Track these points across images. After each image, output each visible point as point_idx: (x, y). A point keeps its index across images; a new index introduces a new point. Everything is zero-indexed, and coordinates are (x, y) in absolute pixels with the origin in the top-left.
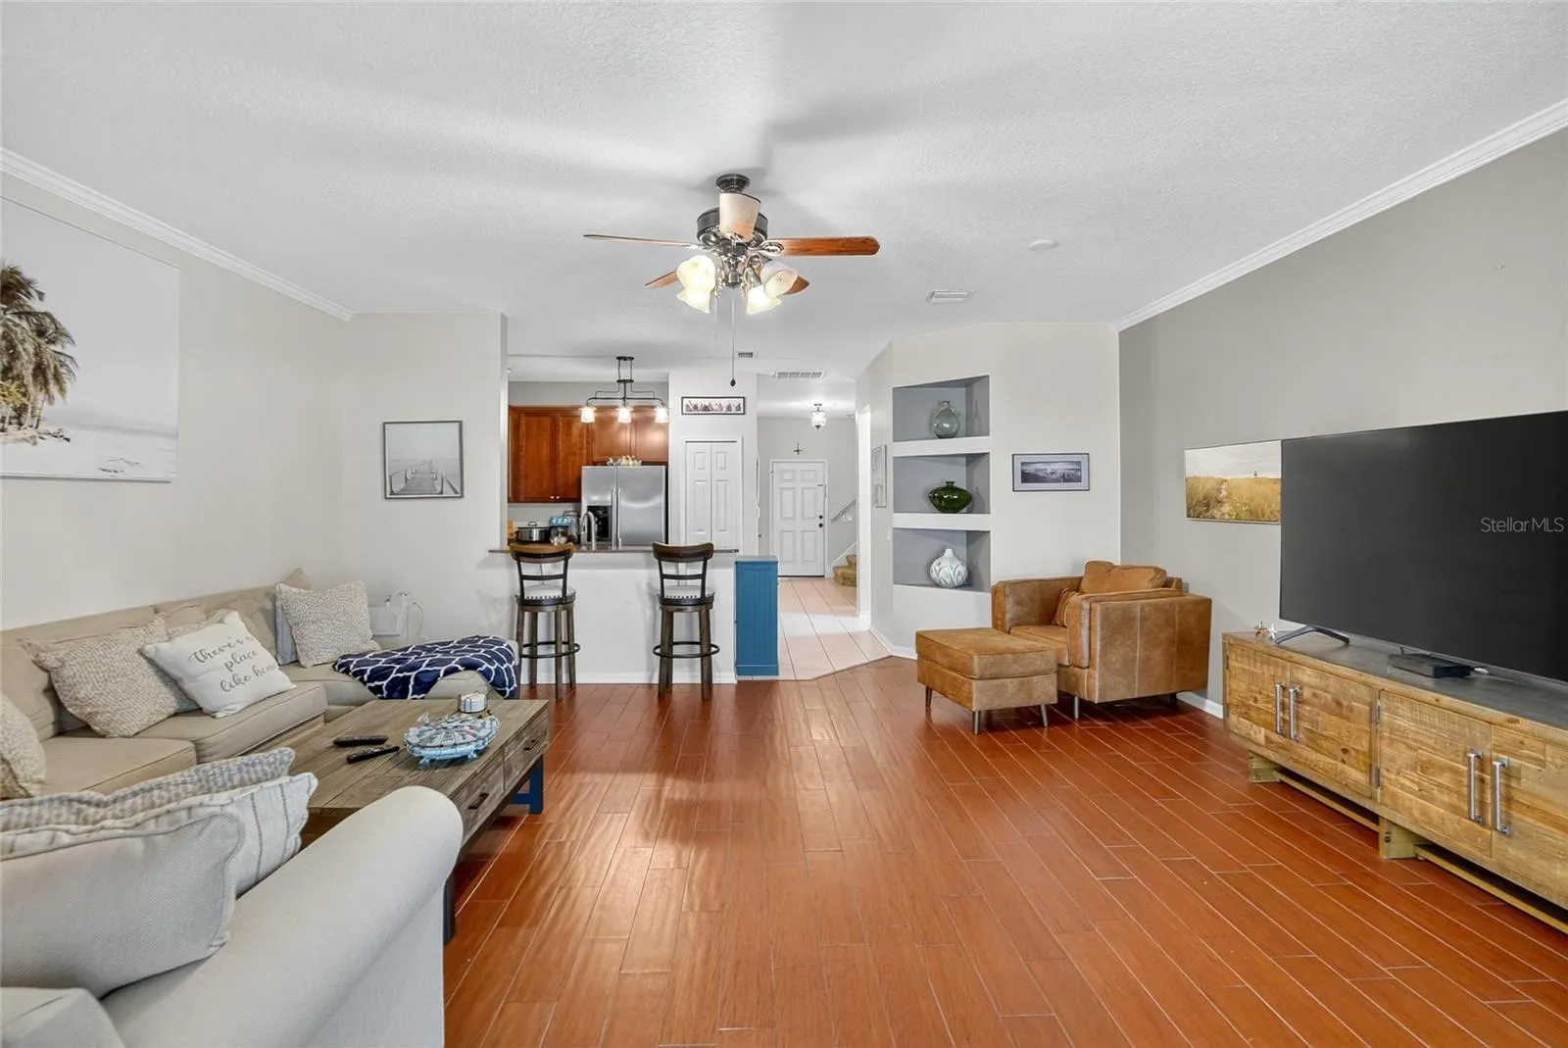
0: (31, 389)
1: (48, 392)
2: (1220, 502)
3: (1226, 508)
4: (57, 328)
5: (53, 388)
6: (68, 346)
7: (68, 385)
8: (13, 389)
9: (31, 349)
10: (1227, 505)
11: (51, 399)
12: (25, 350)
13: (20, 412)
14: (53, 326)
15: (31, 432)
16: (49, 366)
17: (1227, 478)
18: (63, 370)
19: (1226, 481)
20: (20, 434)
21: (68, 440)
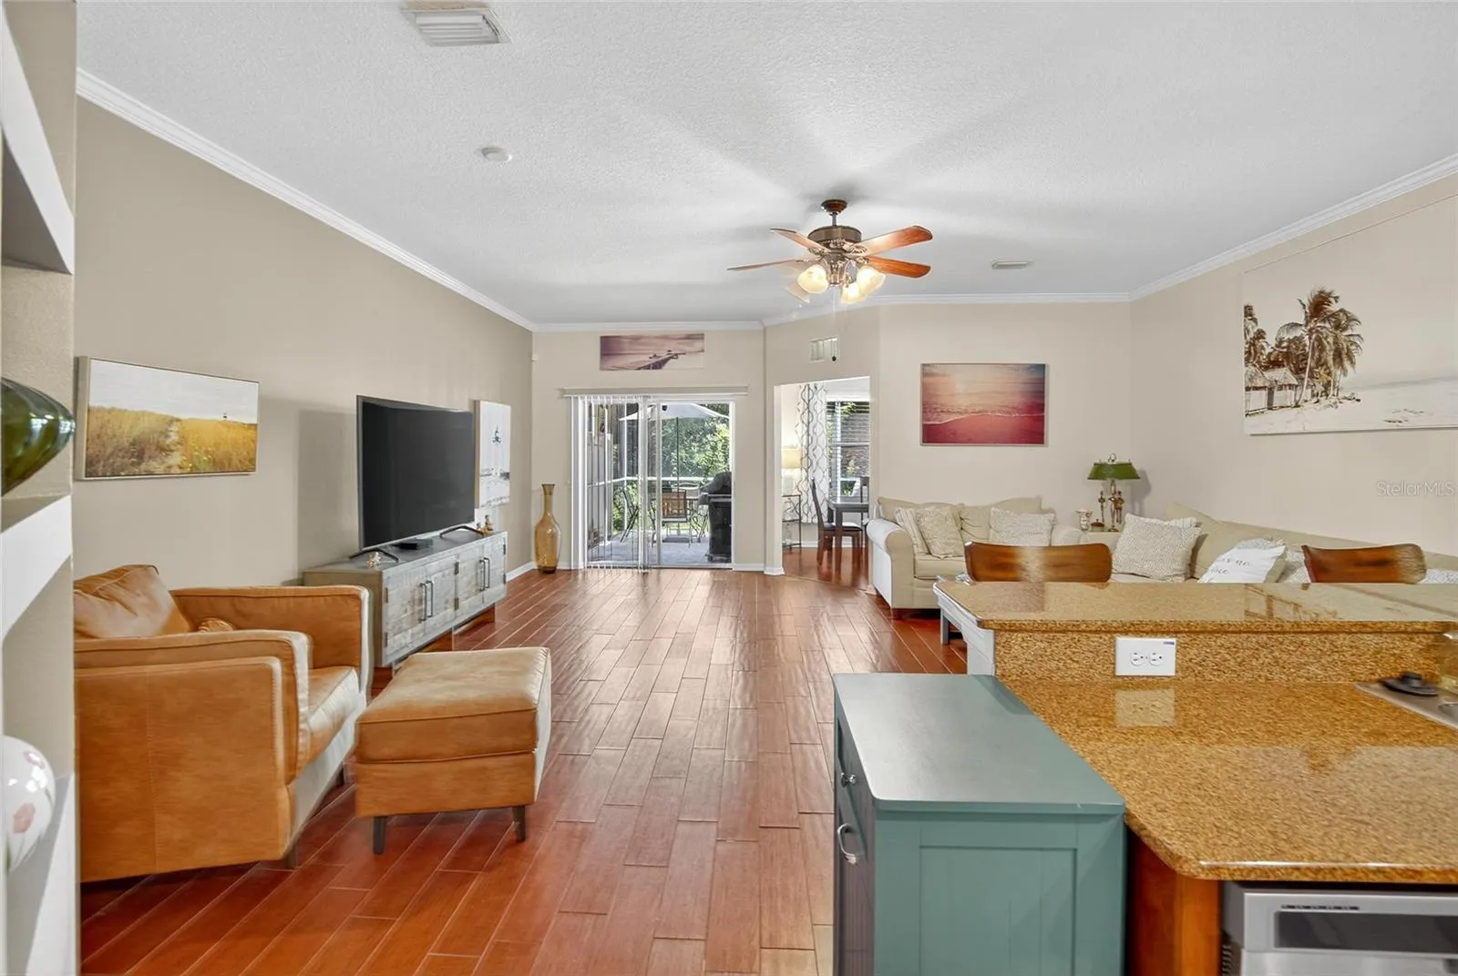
0: (1332, 369)
1: (1342, 366)
2: (165, 450)
3: (176, 459)
4: (1347, 317)
5: (1347, 364)
6: (1356, 327)
7: (1357, 358)
8: (1322, 372)
9: (1331, 340)
10: (175, 453)
11: (1345, 373)
12: (1328, 343)
13: (1327, 386)
14: (1345, 317)
15: (1334, 399)
16: (1343, 349)
17: (182, 416)
18: (1353, 347)
19: (178, 420)
20: (1327, 402)
21: (1358, 400)
